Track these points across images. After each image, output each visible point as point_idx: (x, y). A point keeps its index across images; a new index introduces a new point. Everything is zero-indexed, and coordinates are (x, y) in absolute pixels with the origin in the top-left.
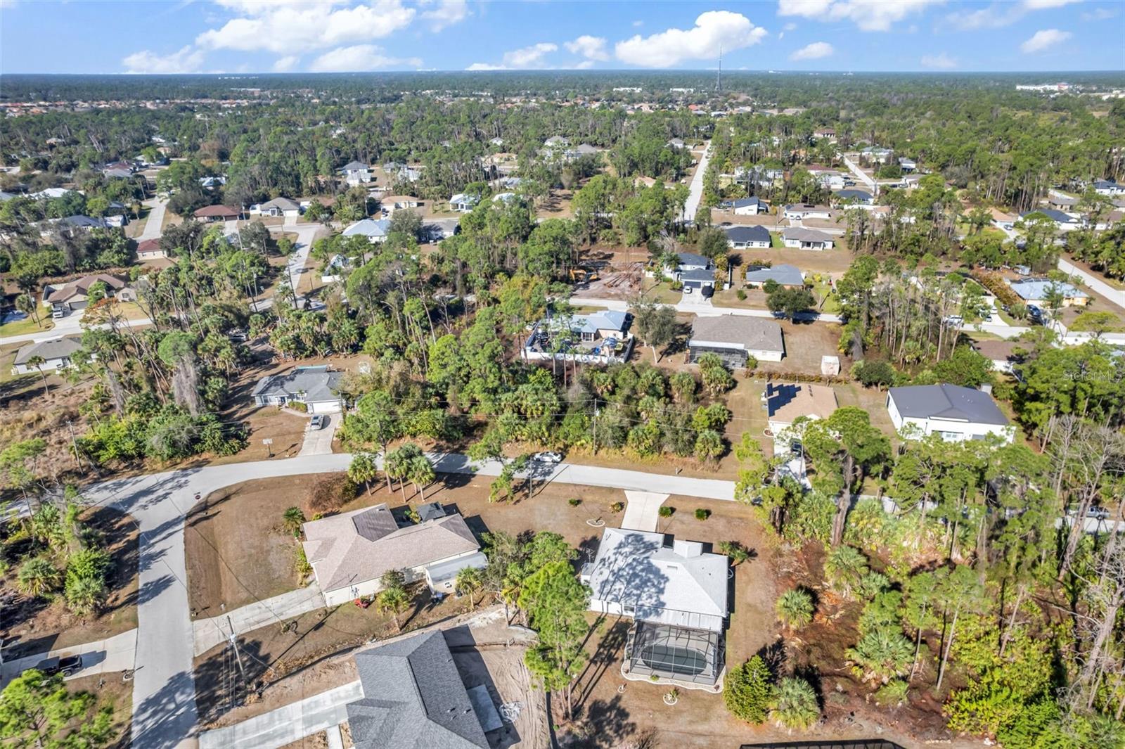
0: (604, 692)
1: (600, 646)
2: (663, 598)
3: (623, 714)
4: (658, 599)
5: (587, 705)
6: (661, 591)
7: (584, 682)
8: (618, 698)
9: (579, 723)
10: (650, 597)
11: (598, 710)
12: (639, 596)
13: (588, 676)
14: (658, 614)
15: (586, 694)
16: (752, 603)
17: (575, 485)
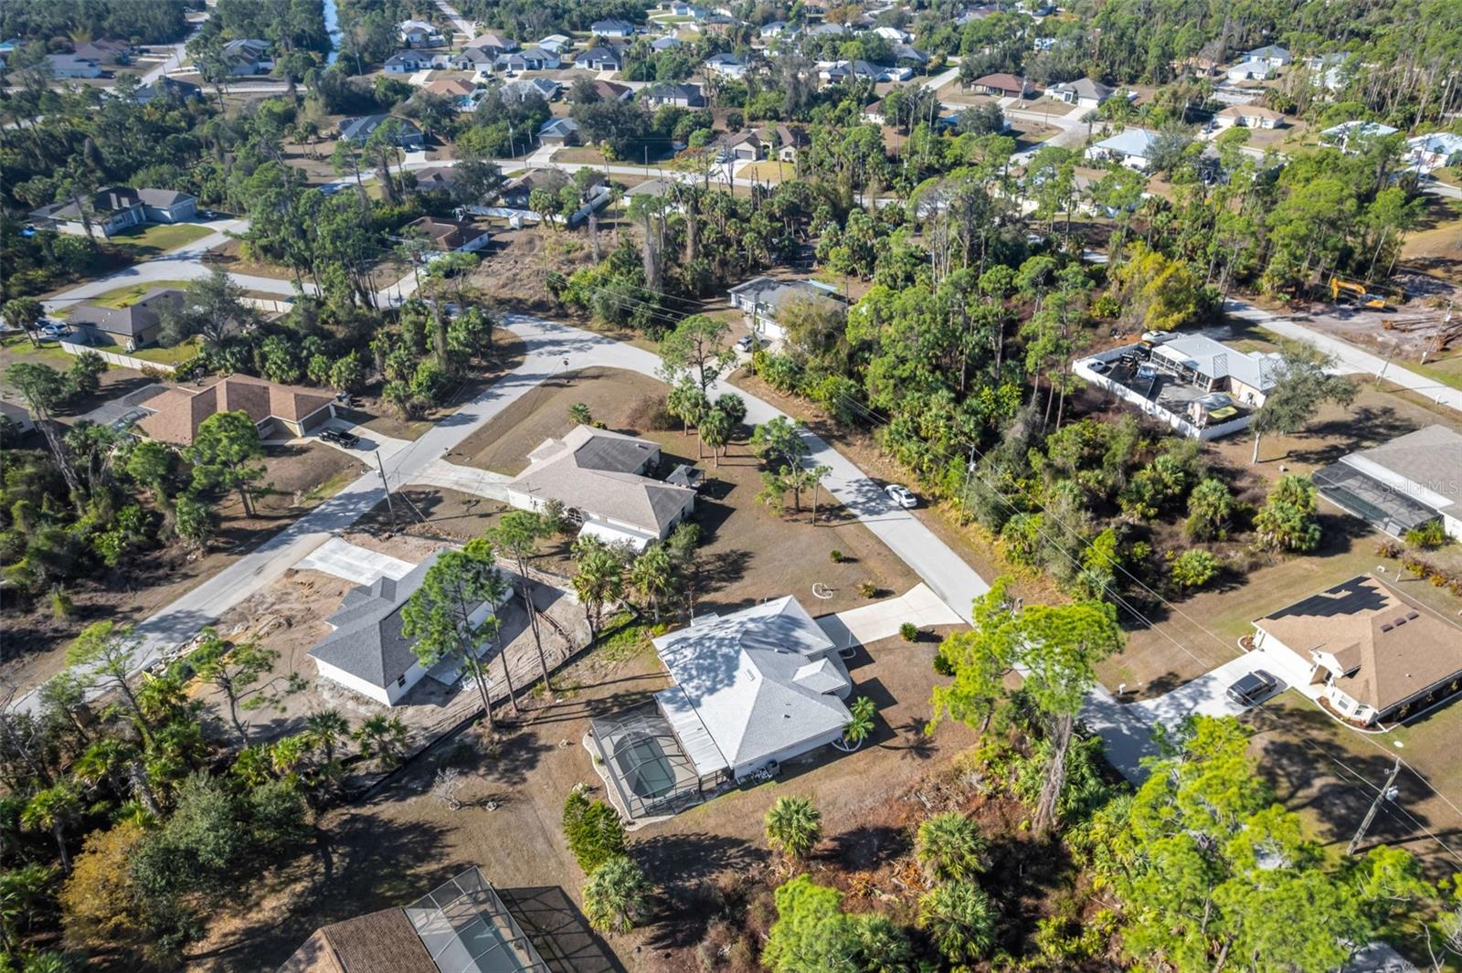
1: (615, 697)
2: (706, 699)
3: (531, 764)
4: (699, 697)
5: (526, 730)
6: (712, 691)
7: (554, 711)
8: (549, 748)
9: (496, 737)
10: (697, 688)
11: (526, 742)
12: (691, 678)
13: (566, 710)
14: (679, 709)
15: (539, 721)
16: (820, 794)
17: (880, 542)
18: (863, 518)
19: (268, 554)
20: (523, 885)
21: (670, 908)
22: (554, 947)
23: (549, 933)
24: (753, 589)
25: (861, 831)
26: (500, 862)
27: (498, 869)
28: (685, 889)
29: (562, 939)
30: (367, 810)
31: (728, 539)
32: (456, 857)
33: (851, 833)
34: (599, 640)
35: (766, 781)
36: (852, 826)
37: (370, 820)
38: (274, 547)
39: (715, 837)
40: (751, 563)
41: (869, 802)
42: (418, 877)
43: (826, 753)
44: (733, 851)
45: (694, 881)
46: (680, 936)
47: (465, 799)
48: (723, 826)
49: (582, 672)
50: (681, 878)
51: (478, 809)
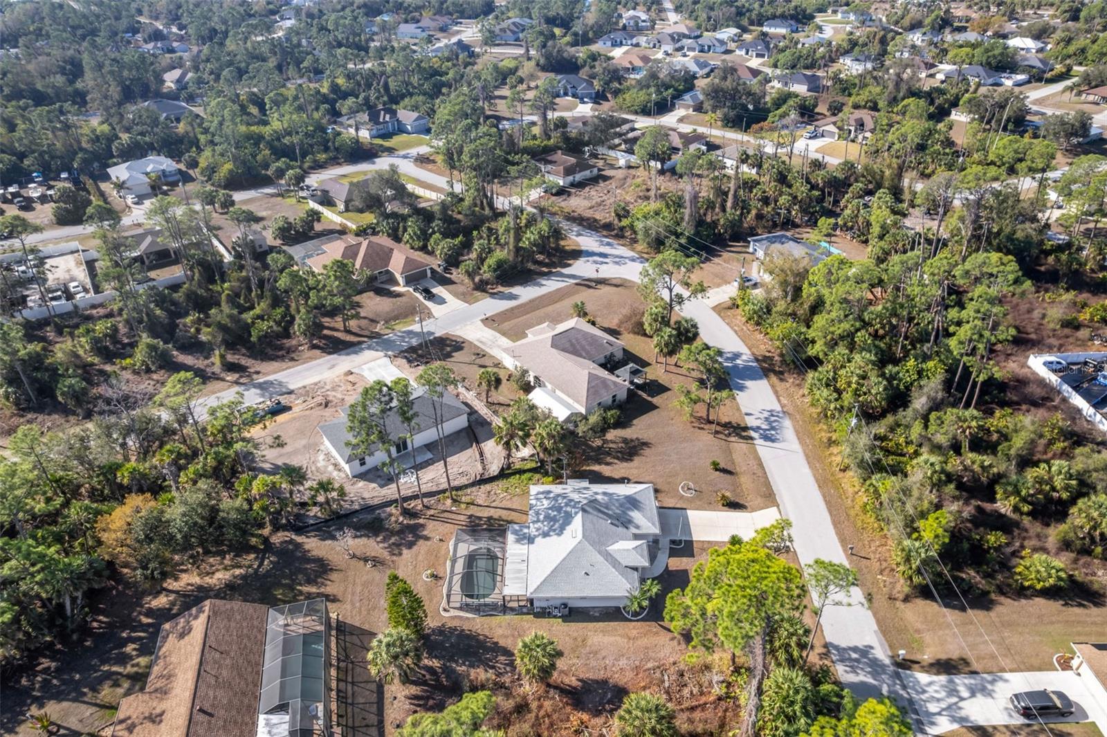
0: (433, 529)
1: (490, 518)
3: (410, 545)
5: (421, 521)
7: (446, 515)
8: (427, 538)
9: (401, 519)
11: (416, 529)
12: (538, 521)
13: (453, 516)
14: (518, 541)
15: (432, 518)
16: (589, 642)
17: (761, 465)
18: (759, 442)
19: (343, 357)
20: (357, 624)
21: (438, 680)
22: (350, 673)
23: (352, 663)
24: (635, 472)
25: (604, 683)
26: (353, 604)
27: (348, 607)
28: (454, 671)
29: (358, 670)
30: (299, 539)
31: (639, 429)
32: (329, 589)
33: (597, 682)
34: (504, 474)
35: (555, 617)
36: (600, 675)
37: (298, 546)
38: (348, 354)
39: (496, 643)
40: (647, 451)
41: (623, 662)
42: (301, 593)
43: (612, 614)
44: (502, 658)
45: (464, 668)
46: (431, 702)
47: (358, 553)
48: (506, 637)
49: (480, 494)
50: (456, 662)
51: (362, 563)
